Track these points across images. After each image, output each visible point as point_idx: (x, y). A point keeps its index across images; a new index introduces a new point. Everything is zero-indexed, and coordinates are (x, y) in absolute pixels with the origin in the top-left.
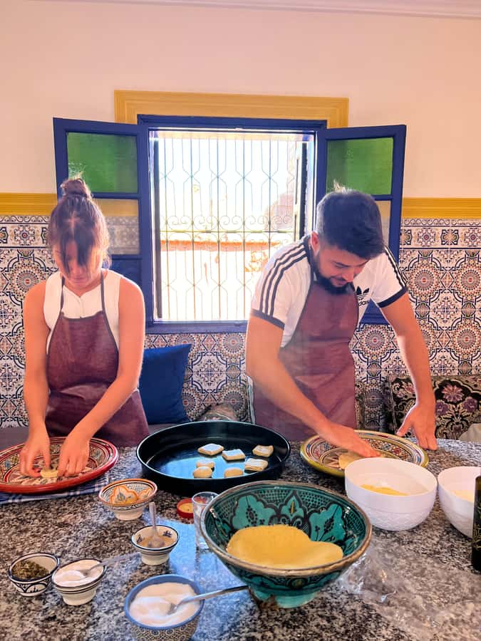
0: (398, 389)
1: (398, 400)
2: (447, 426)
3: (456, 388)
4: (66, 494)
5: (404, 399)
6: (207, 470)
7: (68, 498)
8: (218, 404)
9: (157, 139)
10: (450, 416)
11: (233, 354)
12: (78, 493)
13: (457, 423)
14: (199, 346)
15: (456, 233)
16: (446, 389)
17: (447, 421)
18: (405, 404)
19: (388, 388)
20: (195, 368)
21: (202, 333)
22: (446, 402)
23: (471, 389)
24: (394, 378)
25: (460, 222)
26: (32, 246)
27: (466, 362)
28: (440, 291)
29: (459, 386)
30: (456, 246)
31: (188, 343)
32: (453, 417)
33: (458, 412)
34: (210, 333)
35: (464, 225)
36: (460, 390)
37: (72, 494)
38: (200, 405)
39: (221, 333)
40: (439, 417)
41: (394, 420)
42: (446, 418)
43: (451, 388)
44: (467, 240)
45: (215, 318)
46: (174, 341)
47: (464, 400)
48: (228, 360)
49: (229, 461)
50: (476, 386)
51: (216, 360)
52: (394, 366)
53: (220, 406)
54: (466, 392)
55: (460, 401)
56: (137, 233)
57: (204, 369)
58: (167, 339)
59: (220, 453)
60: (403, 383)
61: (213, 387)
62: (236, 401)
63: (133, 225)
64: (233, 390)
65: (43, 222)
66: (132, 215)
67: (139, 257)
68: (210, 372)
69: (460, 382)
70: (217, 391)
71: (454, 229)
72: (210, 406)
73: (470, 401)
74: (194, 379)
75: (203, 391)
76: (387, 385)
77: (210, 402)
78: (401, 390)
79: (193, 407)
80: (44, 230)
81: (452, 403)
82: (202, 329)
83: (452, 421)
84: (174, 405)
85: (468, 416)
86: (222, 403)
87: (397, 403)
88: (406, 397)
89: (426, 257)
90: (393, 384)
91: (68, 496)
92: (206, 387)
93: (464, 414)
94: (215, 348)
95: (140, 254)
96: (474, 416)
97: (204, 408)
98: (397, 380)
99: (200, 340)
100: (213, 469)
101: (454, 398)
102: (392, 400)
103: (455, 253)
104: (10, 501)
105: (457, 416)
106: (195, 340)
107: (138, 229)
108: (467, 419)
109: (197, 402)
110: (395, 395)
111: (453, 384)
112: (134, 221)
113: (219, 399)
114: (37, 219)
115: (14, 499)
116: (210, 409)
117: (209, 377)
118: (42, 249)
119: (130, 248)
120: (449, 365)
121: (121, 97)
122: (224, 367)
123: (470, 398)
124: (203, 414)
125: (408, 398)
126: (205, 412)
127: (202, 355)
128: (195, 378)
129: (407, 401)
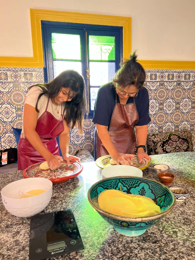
0: (154, 138)
1: (154, 142)
2: (174, 150)
3: (175, 136)
5: (157, 142)
8: (81, 150)
10: (174, 147)
13: (177, 149)
15: (173, 75)
16: (172, 136)
17: (174, 149)
18: (157, 144)
19: (150, 138)
22: (173, 141)
23: (181, 137)
24: (152, 134)
25: (174, 71)
27: (177, 126)
28: (168, 99)
29: (176, 135)
30: (173, 80)
32: (176, 147)
33: (177, 145)
35: (175, 72)
36: (177, 137)
40: (171, 147)
41: (153, 151)
42: (173, 148)
43: (173, 136)
44: (177, 78)
47: (179, 140)
50: (182, 135)
52: (151, 130)
53: (83, 150)
54: (179, 137)
55: (178, 141)
60: (156, 136)
64: (88, 143)
69: (176, 134)
71: (172, 73)
72: (78, 151)
73: (181, 141)
76: (149, 137)
77: (78, 149)
78: (155, 138)
81: (175, 142)
83: (176, 149)
85: (181, 147)
87: (154, 144)
88: (157, 141)
89: (162, 85)
90: (152, 136)
92: (76, 143)
93: (180, 146)
96: (183, 146)
97: (75, 151)
98: (153, 135)
101: (175, 140)
102: (152, 143)
103: (173, 83)
105: (177, 147)
108: (180, 148)
110: (153, 141)
111: (174, 135)
120: (171, 128)
123: (181, 140)
125: (158, 141)
129: (158, 143)
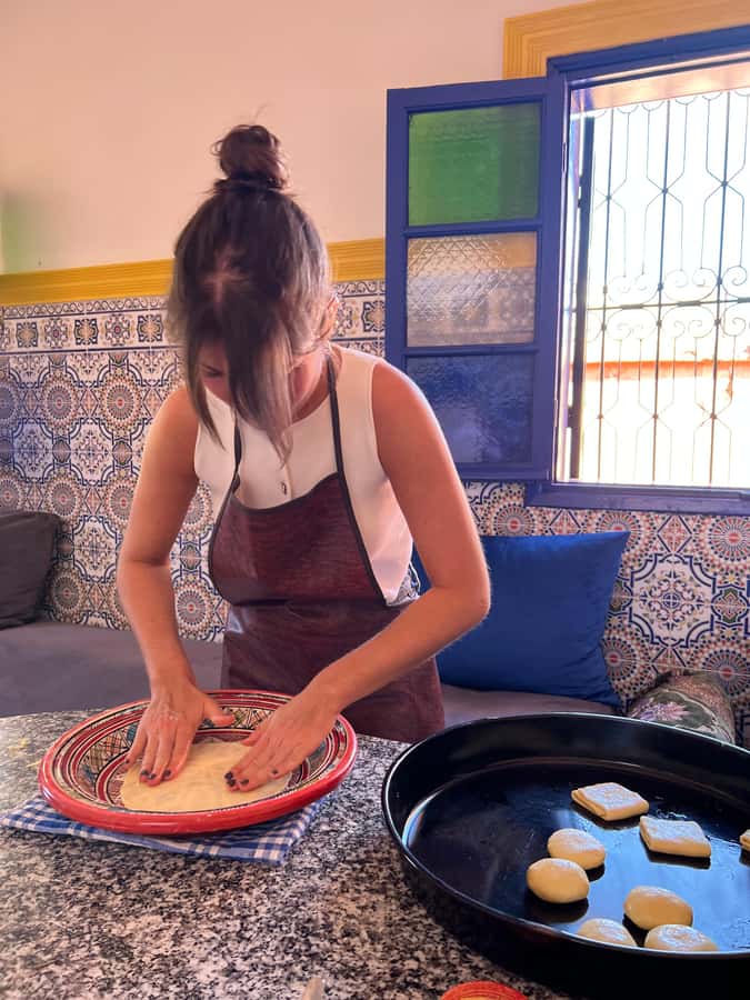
4: (185, 847)
6: (575, 874)
7: (190, 858)
9: (590, 114)
11: (732, 565)
12: (214, 851)
14: (651, 540)
20: (638, 587)
21: (658, 512)
26: (346, 337)
31: (624, 530)
34: (678, 513)
37: (199, 849)
38: (646, 669)
39: (706, 514)
45: (700, 480)
46: (594, 524)
48: (719, 578)
49: (655, 856)
51: (689, 574)
56: (532, 301)
57: (658, 592)
58: (580, 519)
59: (633, 820)
61: (680, 633)
62: (733, 674)
63: (527, 284)
65: (367, 292)
66: (524, 264)
67: (532, 348)
68: (672, 600)
70: (687, 642)
74: (634, 611)
75: (652, 638)
79: (630, 669)
80: (368, 306)
82: (660, 504)
84: (584, 659)
86: (698, 673)
91: (192, 854)
94: (689, 547)
95: (535, 342)
99: (652, 527)
100: (595, 873)
104: (70, 831)
106: (643, 529)
107: (533, 294)
109: (640, 663)
112: (526, 277)
113: (692, 662)
114: (357, 287)
115: (79, 828)
116: (667, 681)
117: (671, 611)
118: (362, 342)
119: (515, 332)
121: (516, 28)
122: (707, 593)
124: (650, 689)
126: (656, 687)
127: (655, 560)
128: (638, 608)
